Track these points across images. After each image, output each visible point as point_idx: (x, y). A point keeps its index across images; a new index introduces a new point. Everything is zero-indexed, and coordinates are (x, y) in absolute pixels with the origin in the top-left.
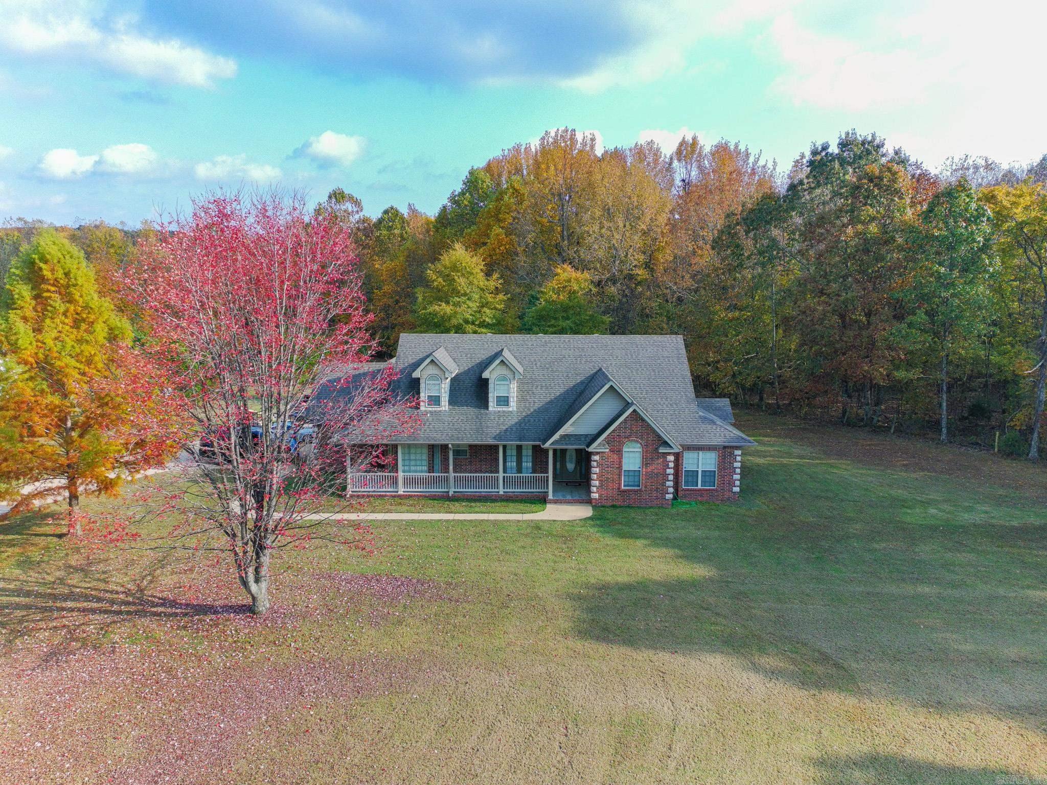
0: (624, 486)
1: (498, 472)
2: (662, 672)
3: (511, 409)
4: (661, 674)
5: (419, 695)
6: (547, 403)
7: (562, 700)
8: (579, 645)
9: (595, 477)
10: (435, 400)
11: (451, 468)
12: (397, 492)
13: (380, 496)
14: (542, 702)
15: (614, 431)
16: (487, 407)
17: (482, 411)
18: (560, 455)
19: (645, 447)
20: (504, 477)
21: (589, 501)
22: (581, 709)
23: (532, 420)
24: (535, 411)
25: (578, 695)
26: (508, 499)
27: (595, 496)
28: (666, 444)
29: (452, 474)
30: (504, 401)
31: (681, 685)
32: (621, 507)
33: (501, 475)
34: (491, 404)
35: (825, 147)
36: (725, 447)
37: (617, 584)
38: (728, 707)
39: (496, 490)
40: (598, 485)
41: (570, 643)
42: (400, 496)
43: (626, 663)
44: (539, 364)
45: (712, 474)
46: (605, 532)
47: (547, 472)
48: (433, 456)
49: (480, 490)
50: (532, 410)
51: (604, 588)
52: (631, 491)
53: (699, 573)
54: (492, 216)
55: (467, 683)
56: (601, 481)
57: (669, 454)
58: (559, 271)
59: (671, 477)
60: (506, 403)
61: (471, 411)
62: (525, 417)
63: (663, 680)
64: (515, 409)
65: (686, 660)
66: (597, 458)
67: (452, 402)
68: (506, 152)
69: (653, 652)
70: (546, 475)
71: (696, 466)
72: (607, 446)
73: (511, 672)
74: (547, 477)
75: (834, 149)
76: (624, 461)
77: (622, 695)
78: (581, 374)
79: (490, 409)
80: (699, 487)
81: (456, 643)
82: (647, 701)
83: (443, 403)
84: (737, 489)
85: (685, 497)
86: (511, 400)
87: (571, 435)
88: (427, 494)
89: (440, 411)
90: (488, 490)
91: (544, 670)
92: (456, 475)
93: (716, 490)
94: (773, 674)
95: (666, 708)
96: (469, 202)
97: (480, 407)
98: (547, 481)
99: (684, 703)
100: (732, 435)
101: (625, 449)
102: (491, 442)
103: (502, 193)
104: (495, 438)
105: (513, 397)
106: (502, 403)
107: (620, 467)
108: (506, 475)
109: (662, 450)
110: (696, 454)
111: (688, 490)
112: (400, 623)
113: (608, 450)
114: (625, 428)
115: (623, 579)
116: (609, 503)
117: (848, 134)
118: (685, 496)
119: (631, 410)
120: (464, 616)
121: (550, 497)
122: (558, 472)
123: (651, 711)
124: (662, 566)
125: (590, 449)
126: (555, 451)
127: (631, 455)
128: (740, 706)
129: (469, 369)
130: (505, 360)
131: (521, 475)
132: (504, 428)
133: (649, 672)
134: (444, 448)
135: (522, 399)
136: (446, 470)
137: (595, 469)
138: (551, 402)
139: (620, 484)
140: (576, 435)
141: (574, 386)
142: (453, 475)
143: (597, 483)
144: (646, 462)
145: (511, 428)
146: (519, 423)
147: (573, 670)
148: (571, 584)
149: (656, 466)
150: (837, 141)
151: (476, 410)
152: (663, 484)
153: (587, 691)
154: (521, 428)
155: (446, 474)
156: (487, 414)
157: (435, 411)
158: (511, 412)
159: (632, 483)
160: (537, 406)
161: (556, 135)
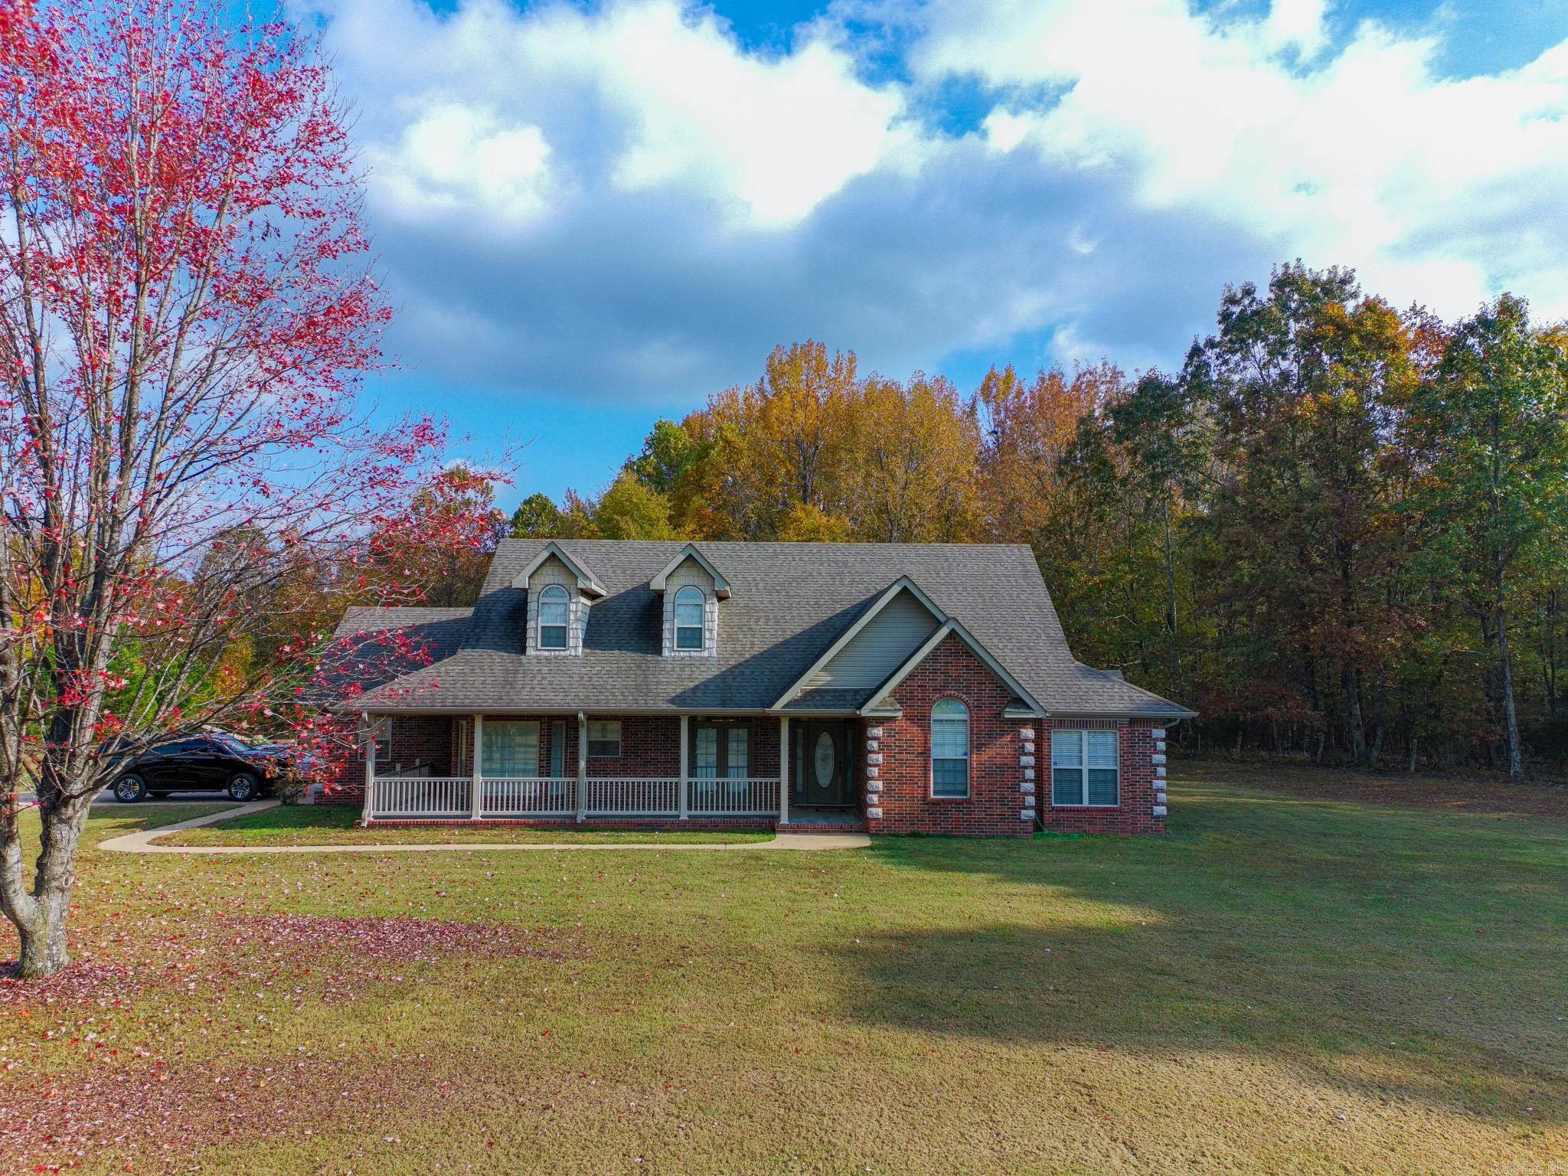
0: (935, 793)
1: (677, 774)
2: (1085, 1086)
3: (706, 654)
4: (1084, 1091)
5: (403, 1136)
6: (777, 646)
7: (815, 1141)
8: (857, 1033)
9: (874, 772)
10: (556, 637)
11: (582, 764)
12: (470, 817)
13: (432, 824)
14: (756, 1146)
15: (911, 676)
16: (658, 650)
17: (650, 657)
18: (805, 730)
19: (974, 709)
20: (690, 784)
21: (863, 830)
22: (870, 1161)
23: (747, 672)
24: (754, 657)
25: (861, 1132)
26: (696, 826)
27: (876, 812)
28: (1019, 702)
29: (584, 780)
30: (692, 638)
31: (1143, 1111)
32: (928, 835)
33: (684, 779)
34: (666, 643)
35: (1248, 292)
36: (1134, 721)
37: (939, 931)
38: (1295, 1160)
39: (674, 812)
40: (881, 788)
41: (833, 1030)
42: (475, 825)
43: (982, 1066)
44: (761, 585)
45: (1110, 777)
46: (900, 863)
47: (778, 775)
48: (549, 750)
49: (641, 812)
50: (747, 656)
51: (908, 938)
52: (950, 802)
53: (1123, 919)
54: (689, 483)
55: (548, 1107)
56: (888, 783)
57: (1024, 722)
58: (800, 514)
59: (1030, 774)
60: (696, 643)
61: (627, 659)
62: (735, 667)
63: (1092, 1102)
64: (715, 654)
65: (1140, 1063)
66: (878, 732)
67: (589, 642)
68: (715, 398)
69: (1052, 1046)
70: (774, 780)
71: (1076, 761)
72: (898, 706)
73: (676, 1082)
74: (778, 785)
75: (1264, 294)
76: (934, 739)
77: (985, 1131)
78: (842, 600)
79: (666, 653)
80: (1086, 804)
81: (536, 1029)
82: (1061, 1146)
83: (572, 642)
84: (1160, 810)
85: (1058, 825)
86: (707, 635)
87: (827, 691)
88: (531, 821)
89: (566, 657)
90: (657, 812)
91: (765, 1079)
92: (593, 780)
93: (1119, 810)
94: (1382, 1090)
95: (1116, 1161)
96: (654, 469)
97: (645, 651)
98: (778, 792)
99: (1164, 1149)
100: (1145, 698)
101: (937, 714)
102: (664, 707)
103: (706, 450)
104: (672, 701)
105: (711, 631)
106: (688, 643)
107: (926, 752)
108: (693, 780)
109: (1011, 714)
110: (1075, 736)
111: (1063, 810)
112: (401, 994)
113: (900, 714)
114: (935, 672)
115: (949, 923)
116: (906, 828)
117: (1286, 266)
118: (1057, 822)
119: (944, 632)
120: (569, 981)
121: (784, 820)
122: (799, 788)
123: (1076, 1166)
124: (1037, 907)
125: (865, 712)
126: (794, 723)
127: (948, 728)
128: (1326, 1158)
129: (627, 592)
130: (695, 555)
131: (725, 780)
132: (692, 685)
133: (1049, 1085)
134: (569, 721)
135: (728, 637)
136: (572, 770)
137: (874, 756)
138: (785, 643)
139: (926, 787)
140: (835, 691)
141: (830, 619)
142: (586, 780)
143: (879, 785)
144: (977, 743)
145: (706, 684)
146: (723, 676)
147: (842, 1079)
148: (833, 930)
149: (999, 750)
150: (1269, 279)
151: (637, 656)
152: (1015, 788)
153: (884, 1121)
154: (727, 682)
155: (571, 780)
156: (658, 662)
157: (556, 657)
158: (707, 659)
159: (951, 788)
160: (757, 650)
161: (793, 351)
